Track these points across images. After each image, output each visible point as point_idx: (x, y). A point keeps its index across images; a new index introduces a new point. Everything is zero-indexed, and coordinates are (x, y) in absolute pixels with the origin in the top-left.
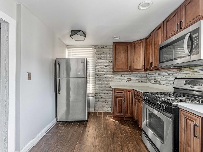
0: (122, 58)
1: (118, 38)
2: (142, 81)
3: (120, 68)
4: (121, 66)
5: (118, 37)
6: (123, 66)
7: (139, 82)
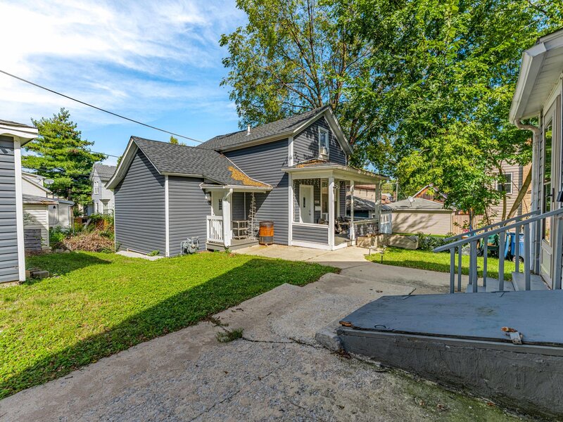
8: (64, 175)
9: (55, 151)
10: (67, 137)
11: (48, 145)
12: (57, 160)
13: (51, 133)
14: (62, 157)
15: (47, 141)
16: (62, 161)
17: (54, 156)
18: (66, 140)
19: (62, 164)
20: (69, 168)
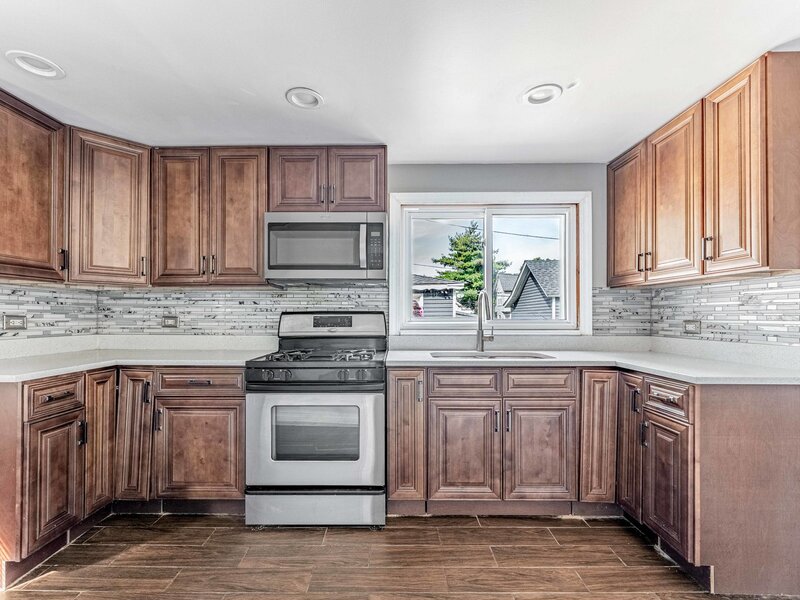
0: (19, 192)
1: (53, 74)
2: (80, 329)
3: (8, 253)
4: (12, 239)
5: (48, 67)
6: (27, 246)
7: (69, 333)
8: (472, 288)
9: (466, 264)
10: (475, 249)
11: (460, 259)
12: (467, 273)
13: (463, 247)
14: (470, 270)
15: (460, 255)
16: (470, 273)
17: (465, 268)
18: (475, 252)
19: (470, 277)
20: (476, 280)
